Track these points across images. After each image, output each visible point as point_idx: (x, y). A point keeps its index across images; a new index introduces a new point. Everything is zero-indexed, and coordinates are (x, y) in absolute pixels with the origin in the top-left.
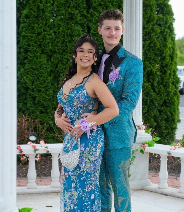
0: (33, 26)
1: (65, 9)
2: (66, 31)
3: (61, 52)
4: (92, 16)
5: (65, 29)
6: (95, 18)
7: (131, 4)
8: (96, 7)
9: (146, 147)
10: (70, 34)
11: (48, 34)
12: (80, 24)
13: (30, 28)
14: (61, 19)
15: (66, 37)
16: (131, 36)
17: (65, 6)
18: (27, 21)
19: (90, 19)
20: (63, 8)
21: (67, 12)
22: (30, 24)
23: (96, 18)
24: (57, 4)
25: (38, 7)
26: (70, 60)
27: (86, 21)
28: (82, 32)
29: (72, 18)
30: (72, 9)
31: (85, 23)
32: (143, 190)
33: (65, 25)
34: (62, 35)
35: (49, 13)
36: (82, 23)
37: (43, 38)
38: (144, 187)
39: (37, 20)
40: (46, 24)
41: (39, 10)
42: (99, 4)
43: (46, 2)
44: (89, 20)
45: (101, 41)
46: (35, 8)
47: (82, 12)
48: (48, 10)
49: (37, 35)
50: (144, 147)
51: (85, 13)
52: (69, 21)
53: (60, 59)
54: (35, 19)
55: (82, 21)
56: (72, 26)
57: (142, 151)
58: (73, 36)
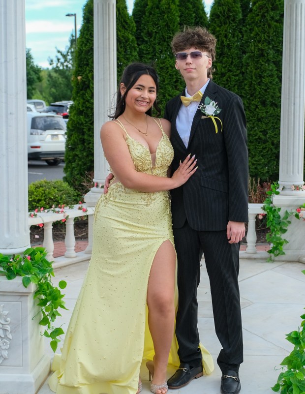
2: (254, 71)
3: (248, 97)
7: (290, 40)
9: (301, 211)
10: (260, 74)
11: (234, 75)
14: (250, 57)
15: (254, 78)
21: (257, 47)
25: (223, 42)
26: (258, 107)
28: (276, 72)
29: (262, 55)
30: (263, 44)
33: (254, 63)
34: (249, 76)
35: (236, 50)
37: (227, 80)
39: (221, 58)
40: (232, 62)
41: (224, 46)
47: (277, 47)
48: (235, 46)
49: (220, 76)
50: (299, 211)
53: (247, 105)
55: (276, 58)
56: (262, 65)
57: (297, 216)
58: (264, 77)
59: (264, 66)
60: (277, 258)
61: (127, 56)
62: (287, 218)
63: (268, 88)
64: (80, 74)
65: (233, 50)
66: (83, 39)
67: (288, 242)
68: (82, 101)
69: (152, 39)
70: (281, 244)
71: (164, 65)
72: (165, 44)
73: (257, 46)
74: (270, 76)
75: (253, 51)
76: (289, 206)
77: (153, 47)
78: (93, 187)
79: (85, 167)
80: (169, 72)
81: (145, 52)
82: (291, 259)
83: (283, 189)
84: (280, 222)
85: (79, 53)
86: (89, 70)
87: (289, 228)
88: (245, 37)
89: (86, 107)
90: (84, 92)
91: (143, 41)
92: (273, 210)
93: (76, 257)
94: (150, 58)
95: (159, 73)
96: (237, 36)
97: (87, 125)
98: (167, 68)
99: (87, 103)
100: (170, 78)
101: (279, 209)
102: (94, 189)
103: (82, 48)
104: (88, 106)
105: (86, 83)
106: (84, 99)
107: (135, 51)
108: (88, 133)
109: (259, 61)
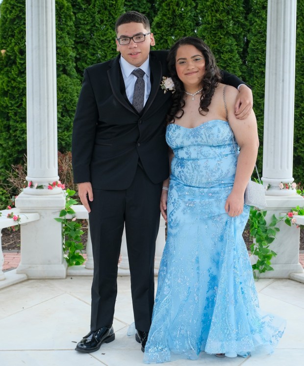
0: (167, 38)
1: (211, 14)
2: (212, 45)
4: (252, 24)
5: (211, 42)
6: (255, 26)
8: (257, 11)
9: (293, 216)
10: (218, 49)
12: (234, 36)
13: (162, 41)
14: (205, 29)
16: (276, 48)
17: (212, 10)
18: (159, 32)
19: (248, 28)
20: (209, 13)
21: (215, 18)
22: (163, 35)
23: (257, 27)
24: (202, 7)
25: (174, 11)
27: (242, 32)
28: (236, 47)
29: (221, 27)
30: (222, 13)
31: (240, 34)
32: (289, 279)
33: (211, 37)
35: (190, 21)
36: (236, 34)
38: (291, 275)
41: (175, 16)
42: (261, 6)
43: (185, 4)
44: (246, 29)
45: (262, 59)
46: (169, 13)
47: (237, 17)
48: (188, 16)
50: (291, 215)
51: (241, 19)
52: (216, 32)
54: (169, 29)
55: (236, 31)
56: (221, 38)
57: (288, 222)
58: (223, 53)
59: (223, 39)
60: (262, 275)
61: (62, 26)
62: (275, 224)
63: (228, 66)
64: (4, 47)
65: (186, 21)
66: (7, 5)
67: (276, 254)
68: (6, 79)
69: (91, 7)
70: (269, 257)
71: (105, 37)
72: (107, 12)
73: (214, 16)
74: (229, 51)
75: (210, 22)
76: (277, 209)
77: (91, 15)
78: (26, 187)
79: (10, 159)
80: (112, 46)
81: (82, 22)
82: (280, 276)
83: (269, 187)
84: (266, 230)
85: (2, 21)
86: (14, 42)
87: (278, 237)
88: (200, 6)
89: (12, 87)
90: (9, 69)
91: (80, 9)
92: (257, 214)
93: (5, 279)
94: (89, 30)
95: (100, 46)
96: (191, 5)
97: (12, 108)
98: (110, 41)
99: (12, 82)
100: (113, 54)
101: (265, 213)
102: (27, 190)
103: (7, 15)
104: (13, 85)
105: (12, 58)
106: (9, 78)
107: (70, 20)
108: (15, 118)
109: (217, 33)
